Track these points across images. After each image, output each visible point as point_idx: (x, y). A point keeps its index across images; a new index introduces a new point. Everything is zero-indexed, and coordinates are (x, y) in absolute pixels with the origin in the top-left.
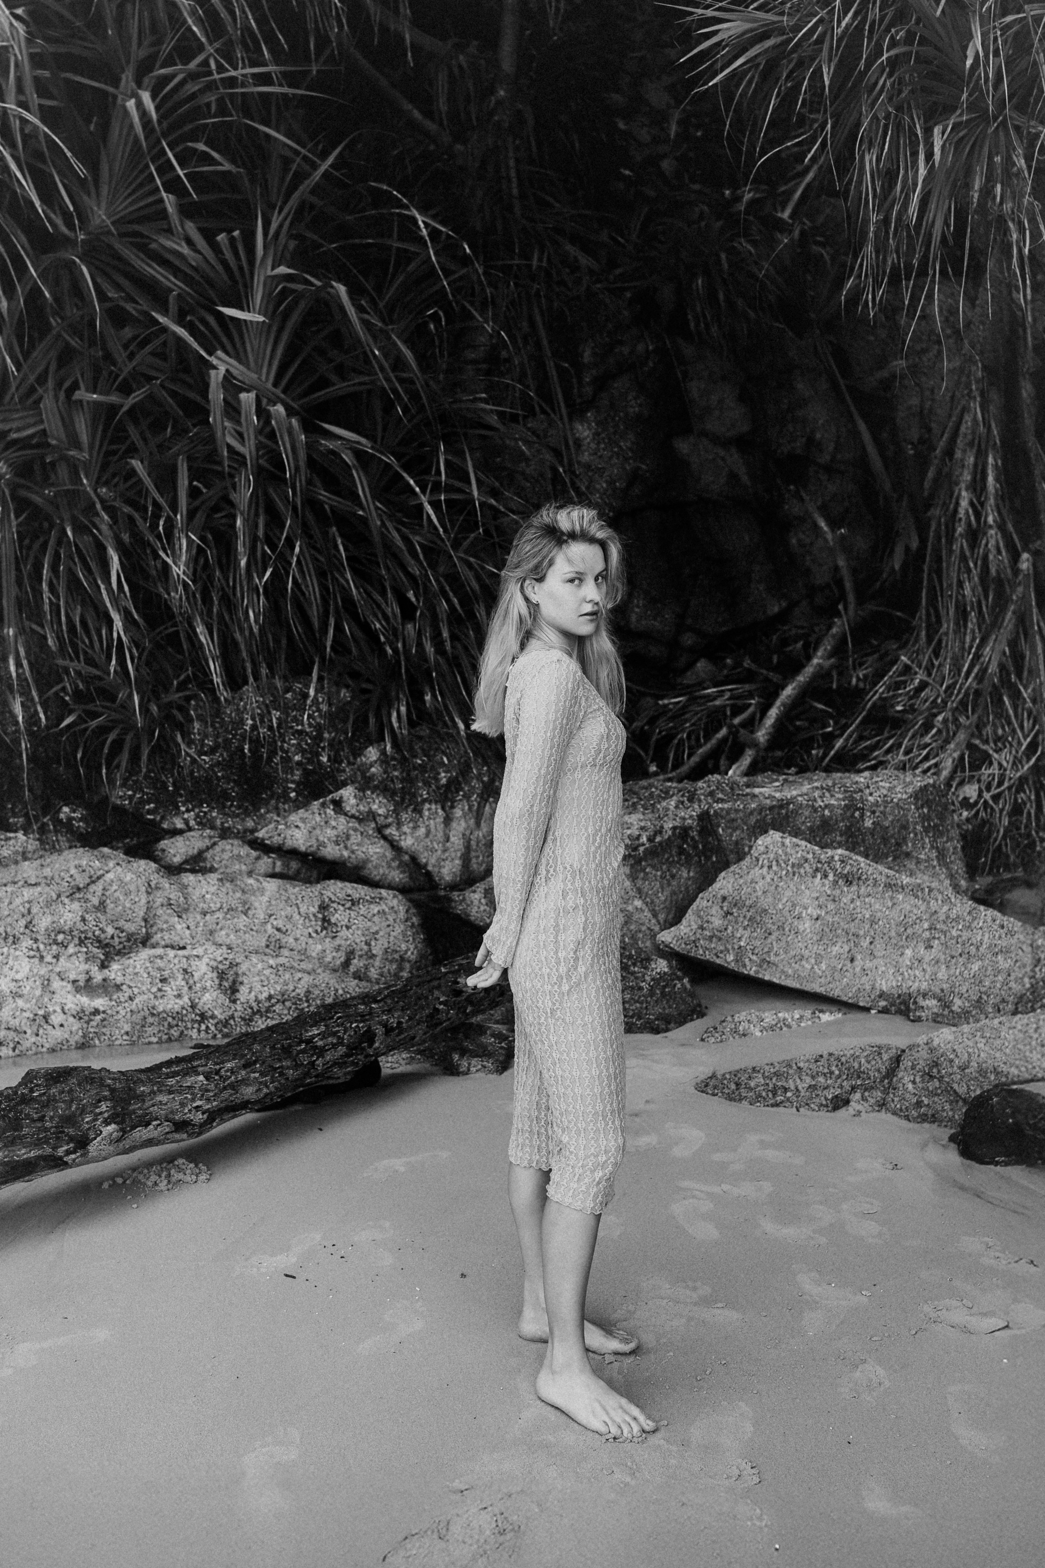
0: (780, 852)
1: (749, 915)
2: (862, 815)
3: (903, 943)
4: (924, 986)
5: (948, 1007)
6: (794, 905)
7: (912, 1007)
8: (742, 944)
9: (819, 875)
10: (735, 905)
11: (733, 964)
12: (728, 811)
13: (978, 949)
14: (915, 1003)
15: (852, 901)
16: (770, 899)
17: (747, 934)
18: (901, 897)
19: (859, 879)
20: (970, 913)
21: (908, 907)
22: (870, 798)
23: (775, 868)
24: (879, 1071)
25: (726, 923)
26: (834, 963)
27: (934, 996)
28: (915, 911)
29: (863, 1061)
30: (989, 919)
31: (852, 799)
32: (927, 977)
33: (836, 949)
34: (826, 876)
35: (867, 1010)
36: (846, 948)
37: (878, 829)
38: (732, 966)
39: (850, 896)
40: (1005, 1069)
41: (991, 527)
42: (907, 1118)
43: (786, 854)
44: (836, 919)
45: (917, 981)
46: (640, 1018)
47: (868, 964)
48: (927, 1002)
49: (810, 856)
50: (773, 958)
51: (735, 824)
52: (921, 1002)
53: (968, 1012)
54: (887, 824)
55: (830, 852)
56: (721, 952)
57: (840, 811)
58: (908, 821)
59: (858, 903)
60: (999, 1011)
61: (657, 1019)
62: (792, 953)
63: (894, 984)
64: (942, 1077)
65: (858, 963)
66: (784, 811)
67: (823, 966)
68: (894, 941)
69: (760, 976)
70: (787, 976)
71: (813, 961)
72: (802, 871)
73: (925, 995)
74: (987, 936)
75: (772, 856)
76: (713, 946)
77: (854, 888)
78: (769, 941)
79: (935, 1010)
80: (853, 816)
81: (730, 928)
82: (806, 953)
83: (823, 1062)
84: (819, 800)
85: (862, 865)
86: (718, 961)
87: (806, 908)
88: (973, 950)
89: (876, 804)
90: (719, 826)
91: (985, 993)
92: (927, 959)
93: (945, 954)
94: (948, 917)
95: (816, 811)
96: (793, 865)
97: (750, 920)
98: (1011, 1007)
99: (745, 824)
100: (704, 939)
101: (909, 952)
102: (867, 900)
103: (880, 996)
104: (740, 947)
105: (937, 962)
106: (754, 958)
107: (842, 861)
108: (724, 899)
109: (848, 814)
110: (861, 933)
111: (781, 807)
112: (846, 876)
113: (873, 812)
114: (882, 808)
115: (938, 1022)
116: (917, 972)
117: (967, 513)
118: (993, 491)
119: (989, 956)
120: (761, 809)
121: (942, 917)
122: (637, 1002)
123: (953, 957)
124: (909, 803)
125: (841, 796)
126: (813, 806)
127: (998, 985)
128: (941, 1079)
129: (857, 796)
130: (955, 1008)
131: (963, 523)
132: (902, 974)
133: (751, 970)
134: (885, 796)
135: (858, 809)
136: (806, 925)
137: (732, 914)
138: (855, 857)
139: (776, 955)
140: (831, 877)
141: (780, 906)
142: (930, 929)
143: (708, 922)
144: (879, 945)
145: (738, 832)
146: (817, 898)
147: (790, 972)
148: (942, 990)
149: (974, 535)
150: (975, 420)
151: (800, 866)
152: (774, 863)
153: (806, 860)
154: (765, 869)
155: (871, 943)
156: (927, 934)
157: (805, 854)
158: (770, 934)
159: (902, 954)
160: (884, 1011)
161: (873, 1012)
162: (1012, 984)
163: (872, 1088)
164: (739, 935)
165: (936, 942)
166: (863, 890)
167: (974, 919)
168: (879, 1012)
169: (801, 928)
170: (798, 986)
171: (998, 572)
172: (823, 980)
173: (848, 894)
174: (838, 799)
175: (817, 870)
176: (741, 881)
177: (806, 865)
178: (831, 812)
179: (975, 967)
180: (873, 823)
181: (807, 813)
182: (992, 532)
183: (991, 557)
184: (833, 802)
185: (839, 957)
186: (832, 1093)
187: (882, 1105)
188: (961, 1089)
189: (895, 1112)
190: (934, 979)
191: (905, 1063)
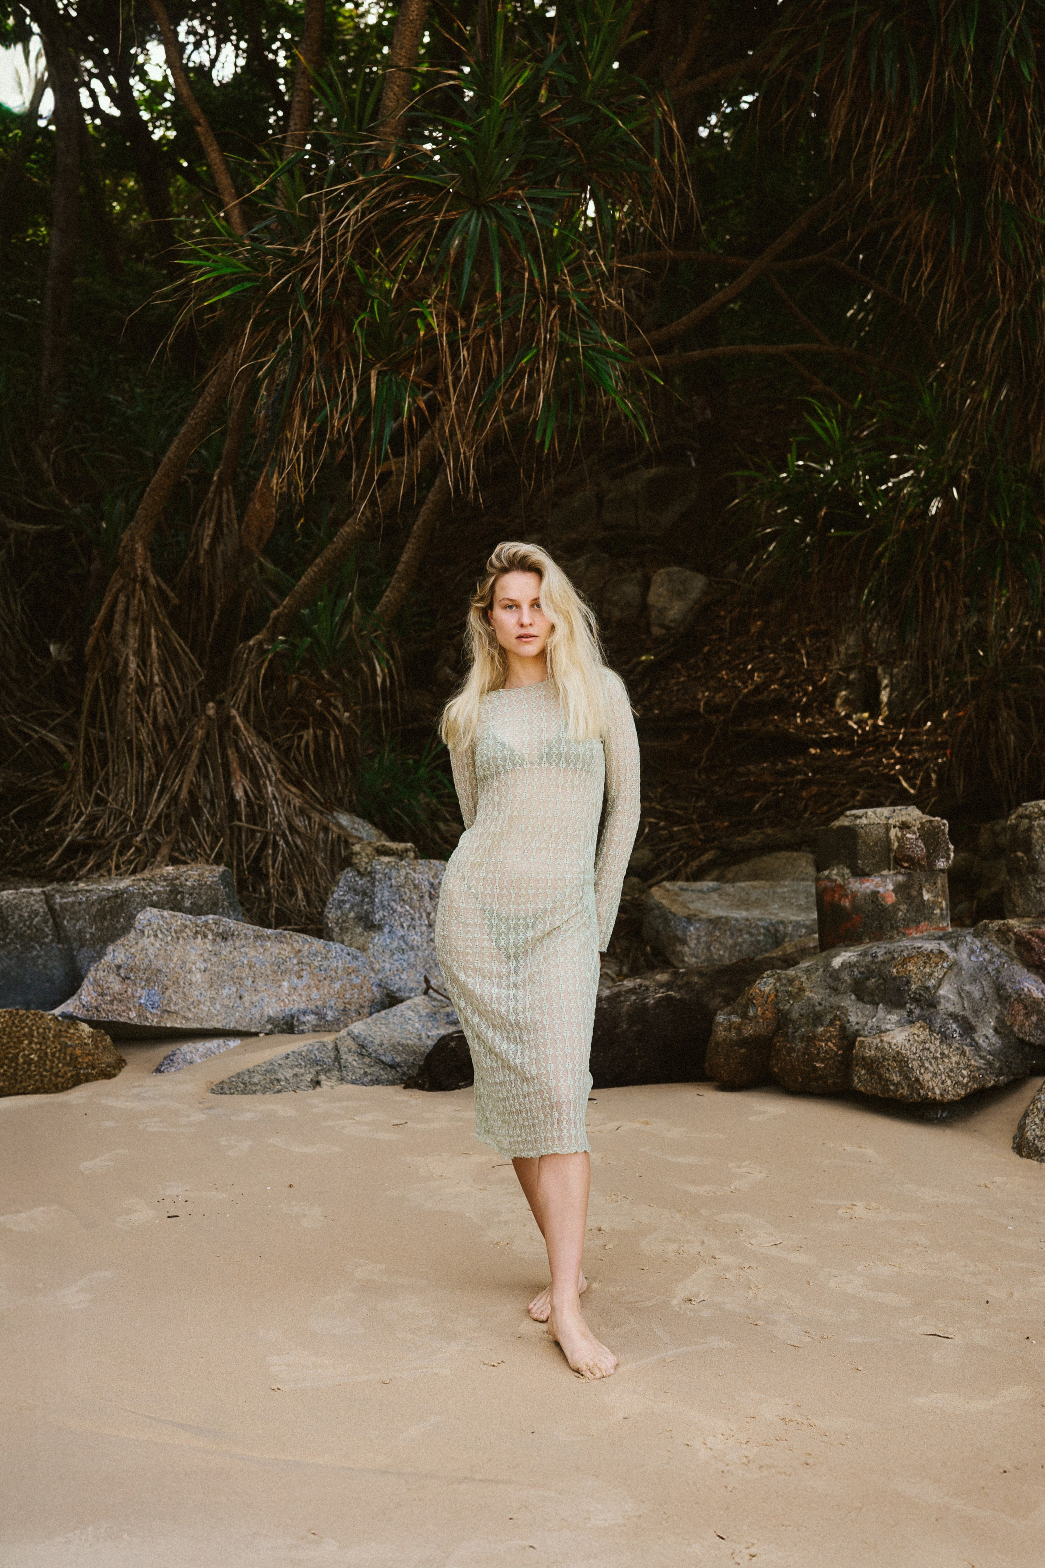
0: (161, 923)
1: (145, 977)
2: (183, 898)
3: (279, 977)
4: (303, 1006)
5: (324, 1018)
6: (184, 963)
7: (295, 1023)
8: (142, 1001)
9: (199, 937)
10: (132, 970)
11: (136, 1020)
12: (73, 904)
13: (336, 973)
14: (298, 1020)
15: (231, 952)
16: (161, 962)
17: (144, 993)
18: (269, 944)
19: (233, 935)
20: (324, 948)
21: (277, 951)
22: (188, 883)
23: (160, 936)
24: (329, 1057)
25: (125, 986)
26: (226, 1002)
27: (313, 1013)
28: (283, 953)
29: (317, 1053)
30: (339, 950)
31: (174, 885)
32: (304, 999)
33: (225, 992)
34: (205, 936)
35: (256, 1034)
36: (234, 989)
37: (195, 908)
38: (136, 1021)
39: (228, 949)
40: (404, 1041)
41: (157, 685)
42: (363, 1084)
43: (167, 924)
44: (221, 968)
45: (296, 1004)
46: (93, 1068)
47: (255, 998)
48: (307, 1017)
49: (188, 923)
50: (173, 1008)
51: (79, 915)
52: (303, 1019)
53: (338, 1019)
54: (201, 903)
55: (203, 918)
56: (124, 1011)
57: (165, 896)
58: (218, 899)
59: (236, 954)
60: (360, 1014)
61: (108, 1066)
62: (191, 1000)
63: (278, 1009)
64: (370, 1054)
65: (246, 998)
66: (119, 901)
67: (218, 1007)
68: (271, 978)
69: (163, 1025)
70: (187, 1019)
71: (209, 1004)
72: (185, 935)
73: (304, 1013)
74: (340, 962)
75: (155, 927)
76: (115, 1007)
77: (230, 942)
78: (167, 994)
79: (314, 1023)
80: (175, 899)
81: (130, 990)
82: (202, 999)
83: (291, 1058)
84: (147, 888)
85: (232, 925)
86: (122, 1020)
87: (194, 964)
88: (333, 973)
89: (193, 887)
90: (64, 918)
91: (348, 1003)
92: (300, 986)
93: (313, 980)
94: (310, 953)
95: (146, 897)
96: (176, 932)
97: (146, 980)
98: (366, 1010)
99: (88, 914)
100: (105, 1004)
101: (285, 984)
102: (242, 950)
103: (267, 1022)
104: (141, 1004)
105: (309, 987)
106: (154, 1011)
107: (216, 924)
108: (119, 967)
109: (172, 897)
110: (244, 976)
111: (117, 897)
112: (221, 934)
113: (191, 894)
114: (197, 891)
115: (318, 1031)
116: (295, 997)
117: (137, 674)
118: (157, 657)
119: (345, 976)
120: (100, 900)
121: (306, 953)
122: (89, 1054)
123: (320, 981)
124: (218, 885)
125: (165, 884)
126: (143, 893)
127: (356, 996)
128: (369, 1055)
129: (177, 882)
130: (329, 1018)
131: (134, 682)
132: (283, 1001)
133: (153, 1021)
134: (199, 881)
135: (180, 893)
136: (198, 977)
137: (129, 978)
138: (224, 919)
139: (175, 1004)
140: (210, 937)
141: (172, 965)
142: (298, 963)
143: (108, 988)
144: (260, 983)
145: (81, 922)
146: (201, 955)
147: (190, 1016)
148: (317, 1007)
149: (144, 691)
150: (140, 601)
151: (182, 931)
152: (159, 932)
153: (186, 927)
154: (152, 938)
155: (253, 982)
156: (296, 968)
157: (183, 921)
158: (167, 989)
159: (280, 986)
160: (269, 1033)
161: (261, 1035)
162: (366, 994)
163: (329, 1070)
164: (138, 995)
165: (305, 972)
166: (238, 944)
167: (329, 951)
168: (266, 1034)
169: (194, 980)
170: (199, 1026)
171: (165, 721)
172: (219, 1018)
173: (225, 949)
174: (163, 886)
175: (197, 932)
176: (133, 950)
177: (187, 930)
178: (158, 897)
179: (337, 986)
180: (191, 903)
181: (138, 900)
182: (159, 689)
183: (159, 709)
184: (159, 888)
185: (229, 997)
186: (309, 1077)
187: (342, 1080)
188: (387, 1059)
189: (353, 1082)
190: (310, 999)
191: (343, 1049)
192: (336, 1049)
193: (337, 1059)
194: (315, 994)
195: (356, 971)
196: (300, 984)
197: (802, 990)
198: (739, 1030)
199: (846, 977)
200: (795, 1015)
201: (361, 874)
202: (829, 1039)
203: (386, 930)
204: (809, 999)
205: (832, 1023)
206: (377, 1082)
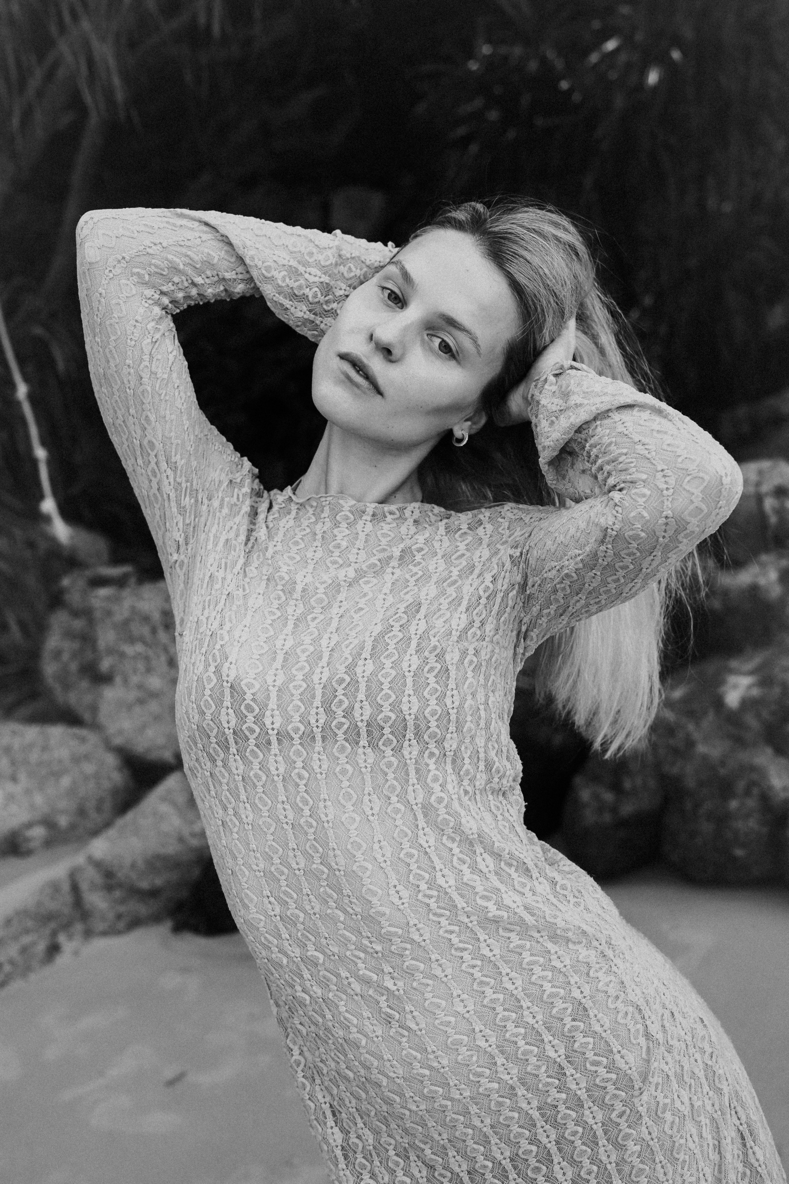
5: (55, 829)
13: (62, 765)
24: (66, 904)
32: (25, 808)
42: (117, 933)
45: (16, 817)
53: (73, 831)
64: (121, 884)
73: (29, 826)
79: (44, 838)
88: (57, 767)
92: (17, 792)
93: (33, 781)
94: (23, 746)
105: (29, 791)
116: (13, 809)
119: (73, 767)
121: (18, 748)
123: (42, 781)
128: (120, 886)
130: (61, 828)
148: (44, 815)
162: (103, 785)
163: (69, 924)
179: (65, 781)
186: (41, 947)
187: (88, 934)
188: (145, 885)
189: (105, 934)
190: (32, 806)
191: (84, 886)
192: (75, 888)
193: (78, 901)
194: (39, 799)
195: (87, 757)
196: (17, 789)
197: (690, 744)
198: (614, 810)
199: (751, 721)
200: (690, 783)
201: (76, 614)
202: (748, 816)
203: (118, 680)
204: (705, 758)
205: (747, 793)
206: (135, 923)
